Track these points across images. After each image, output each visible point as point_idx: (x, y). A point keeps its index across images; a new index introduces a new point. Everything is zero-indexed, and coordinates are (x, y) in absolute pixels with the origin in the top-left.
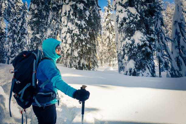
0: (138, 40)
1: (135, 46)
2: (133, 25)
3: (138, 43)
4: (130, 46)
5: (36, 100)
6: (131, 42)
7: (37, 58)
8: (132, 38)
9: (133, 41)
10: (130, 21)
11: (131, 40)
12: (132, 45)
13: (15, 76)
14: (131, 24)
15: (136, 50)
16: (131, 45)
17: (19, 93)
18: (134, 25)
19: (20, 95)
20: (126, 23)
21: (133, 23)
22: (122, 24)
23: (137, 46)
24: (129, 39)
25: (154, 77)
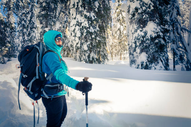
0: (151, 31)
1: (147, 38)
2: (146, 16)
3: (151, 35)
4: (142, 38)
5: (44, 92)
6: (143, 34)
8: (144, 29)
9: (146, 33)
10: (143, 12)
11: (143, 31)
12: (144, 37)
14: (143, 14)
15: (149, 42)
16: (143, 37)
17: (28, 86)
18: (147, 16)
19: (28, 88)
20: (139, 14)
21: (146, 14)
22: (134, 15)
23: (149, 38)
24: (141, 31)
25: (168, 70)
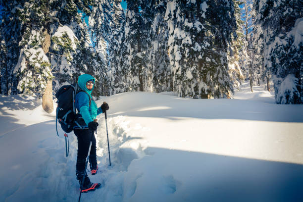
0: (300, 36)
1: (293, 48)
2: (289, 11)
3: (301, 43)
4: (284, 51)
5: (77, 124)
6: (285, 43)
7: (76, 90)
8: (289, 35)
9: (291, 40)
10: (283, 4)
11: (286, 38)
12: (289, 48)
13: (59, 105)
14: (285, 8)
15: (299, 55)
16: (286, 48)
17: (63, 118)
18: (292, 10)
19: (63, 120)
20: (275, 10)
21: (290, 6)
22: (266, 13)
23: (298, 47)
24: (282, 38)
